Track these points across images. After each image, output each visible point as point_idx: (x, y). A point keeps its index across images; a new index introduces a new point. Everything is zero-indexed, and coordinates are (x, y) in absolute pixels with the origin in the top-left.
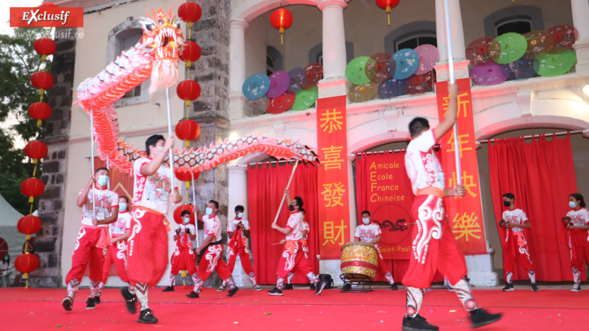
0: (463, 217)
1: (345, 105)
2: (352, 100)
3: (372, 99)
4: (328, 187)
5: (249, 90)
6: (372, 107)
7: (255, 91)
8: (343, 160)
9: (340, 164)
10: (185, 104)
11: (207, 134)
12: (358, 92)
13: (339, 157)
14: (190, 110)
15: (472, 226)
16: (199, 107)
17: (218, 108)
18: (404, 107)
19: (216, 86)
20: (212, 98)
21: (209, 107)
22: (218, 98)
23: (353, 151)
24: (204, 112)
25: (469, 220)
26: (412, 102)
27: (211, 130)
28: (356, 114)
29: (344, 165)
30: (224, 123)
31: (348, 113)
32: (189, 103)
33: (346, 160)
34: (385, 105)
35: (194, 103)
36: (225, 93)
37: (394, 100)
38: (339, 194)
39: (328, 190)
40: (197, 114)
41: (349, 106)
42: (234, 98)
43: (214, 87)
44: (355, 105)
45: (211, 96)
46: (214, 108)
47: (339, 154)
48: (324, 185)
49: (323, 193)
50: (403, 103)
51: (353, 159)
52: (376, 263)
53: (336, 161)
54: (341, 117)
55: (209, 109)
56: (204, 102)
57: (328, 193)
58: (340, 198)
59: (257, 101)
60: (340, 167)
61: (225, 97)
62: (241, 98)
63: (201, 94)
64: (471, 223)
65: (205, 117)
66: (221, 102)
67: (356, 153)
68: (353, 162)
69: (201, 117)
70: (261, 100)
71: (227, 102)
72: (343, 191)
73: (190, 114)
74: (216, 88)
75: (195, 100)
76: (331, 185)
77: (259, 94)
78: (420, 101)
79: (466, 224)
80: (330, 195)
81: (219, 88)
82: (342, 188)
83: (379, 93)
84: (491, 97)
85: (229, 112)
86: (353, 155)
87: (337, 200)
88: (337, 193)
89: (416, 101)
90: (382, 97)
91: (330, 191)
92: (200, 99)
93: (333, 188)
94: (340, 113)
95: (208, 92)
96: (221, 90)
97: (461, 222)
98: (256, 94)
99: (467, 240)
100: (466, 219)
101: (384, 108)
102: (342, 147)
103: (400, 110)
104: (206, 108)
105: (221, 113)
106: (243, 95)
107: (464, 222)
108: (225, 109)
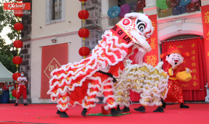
1: (156, 19)
2: (160, 17)
3: (169, 15)
4: (149, 57)
5: (111, 13)
6: (170, 19)
7: (113, 14)
8: (156, 45)
9: (154, 47)
10: (82, 21)
11: (92, 34)
12: (163, 12)
13: (154, 43)
14: (84, 24)
16: (88, 22)
17: (97, 22)
18: (185, 19)
19: (96, 12)
20: (94, 18)
21: (93, 22)
22: (97, 18)
24: (91, 24)
26: (189, 16)
27: (94, 33)
28: (161, 23)
29: (156, 47)
30: (100, 29)
31: (157, 23)
32: (84, 20)
33: (157, 45)
34: (176, 18)
35: (86, 21)
36: (100, 15)
37: (180, 16)
38: (154, 61)
39: (149, 59)
40: (88, 25)
41: (158, 19)
42: (104, 18)
43: (95, 13)
44: (161, 19)
45: (94, 17)
46: (95, 23)
47: (154, 42)
48: (147, 57)
49: (147, 60)
50: (184, 17)
51: (160, 44)
53: (152, 45)
54: (155, 25)
55: (93, 23)
56: (91, 20)
57: (149, 60)
58: (155, 62)
59: (114, 19)
60: (154, 48)
61: (100, 17)
62: (107, 17)
63: (89, 16)
65: (91, 27)
66: (98, 20)
67: (162, 41)
68: (160, 45)
69: (89, 27)
70: (116, 18)
71: (101, 20)
72: (156, 59)
73: (84, 26)
74: (96, 13)
75: (87, 19)
76: (150, 56)
77: (115, 15)
78: (193, 15)
80: (150, 61)
81: (97, 13)
82: (155, 58)
83: (173, 12)
85: (102, 24)
86: (161, 42)
87: (153, 63)
88: (153, 60)
89: (191, 16)
90: (174, 14)
91: (150, 59)
92: (88, 19)
93: (151, 58)
94: (154, 23)
95: (92, 15)
96: (98, 14)
98: (114, 15)
101: (175, 20)
102: (155, 39)
103: (183, 20)
104: (91, 23)
105: (98, 25)
106: (108, 16)
108: (100, 23)
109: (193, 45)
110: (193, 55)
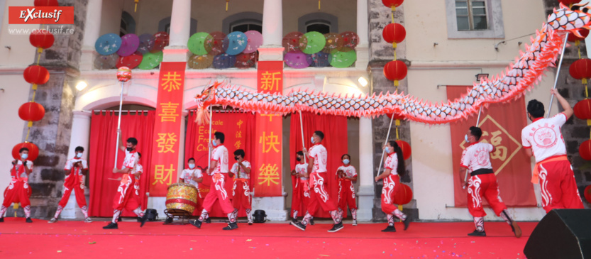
0: (267, 167)
1: (184, 69)
2: (191, 67)
3: (207, 68)
4: (162, 136)
5: (101, 46)
6: (207, 74)
7: (106, 48)
8: (178, 115)
9: (175, 118)
10: (37, 51)
11: (56, 80)
12: (196, 60)
13: (175, 112)
14: (41, 57)
15: (273, 174)
16: (50, 55)
17: (69, 58)
18: (232, 78)
19: (70, 39)
20: (65, 49)
21: (61, 56)
22: (70, 50)
23: (187, 108)
24: (56, 60)
25: (272, 169)
26: (238, 74)
27: (60, 77)
28: (192, 78)
29: (178, 119)
30: (74, 73)
31: (186, 76)
32: (41, 50)
33: (180, 115)
34: (217, 74)
35: (46, 51)
36: (78, 46)
37: (224, 71)
38: (172, 143)
39: (162, 138)
40: (48, 61)
41: (188, 71)
42: (86, 52)
43: (68, 40)
44: (192, 71)
45: (64, 47)
46: (65, 58)
47: (175, 110)
48: (159, 134)
49: (157, 141)
50: (231, 74)
51: (186, 115)
52: (195, 201)
53: (172, 115)
54: (180, 80)
55: (61, 59)
56: (57, 51)
57: (162, 141)
58: (172, 146)
59: (107, 57)
60: (174, 121)
61: (78, 50)
62: (93, 52)
63: (54, 44)
64: (273, 172)
65: (57, 65)
66: (73, 54)
67: (189, 110)
68: (186, 117)
69: (51, 64)
70: (111, 56)
71: (79, 54)
72: (175, 140)
73: (40, 61)
74: (69, 41)
75: (48, 49)
76: (165, 135)
77: (110, 51)
78: (245, 74)
79: (269, 173)
80: (163, 143)
81: (73, 41)
82: (175, 138)
83: (213, 63)
84: (297, 78)
85: (80, 63)
86: (187, 111)
87: (169, 147)
88: (170, 141)
89: (241, 74)
90: (215, 67)
91: (164, 140)
92: (52, 48)
93: (167, 137)
94: (179, 76)
95: (62, 43)
96: (75, 43)
97: (265, 171)
98: (107, 51)
99: (269, 185)
100: (269, 169)
101: (215, 76)
102: (178, 104)
103: (228, 80)
104: (58, 57)
105: (72, 63)
106: (95, 50)
107: (267, 171)
108: (77, 60)
109: (240, 123)
110: (238, 139)
